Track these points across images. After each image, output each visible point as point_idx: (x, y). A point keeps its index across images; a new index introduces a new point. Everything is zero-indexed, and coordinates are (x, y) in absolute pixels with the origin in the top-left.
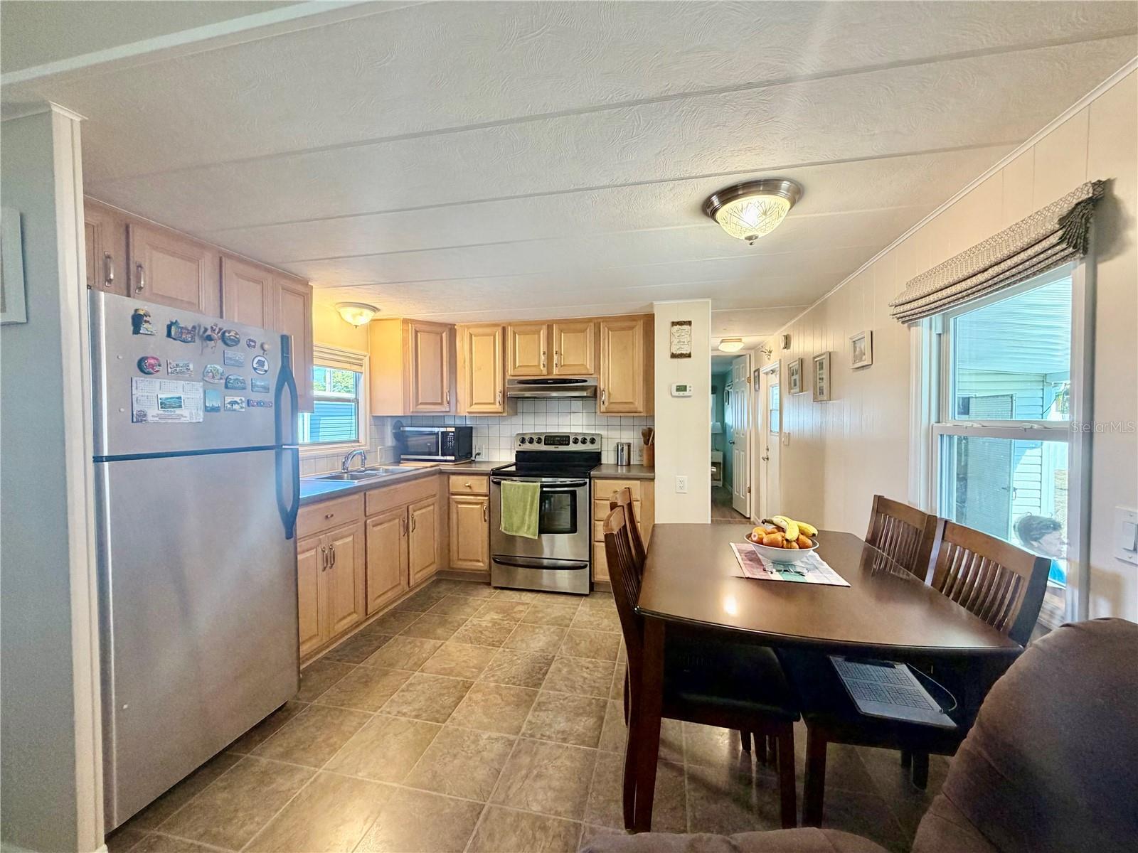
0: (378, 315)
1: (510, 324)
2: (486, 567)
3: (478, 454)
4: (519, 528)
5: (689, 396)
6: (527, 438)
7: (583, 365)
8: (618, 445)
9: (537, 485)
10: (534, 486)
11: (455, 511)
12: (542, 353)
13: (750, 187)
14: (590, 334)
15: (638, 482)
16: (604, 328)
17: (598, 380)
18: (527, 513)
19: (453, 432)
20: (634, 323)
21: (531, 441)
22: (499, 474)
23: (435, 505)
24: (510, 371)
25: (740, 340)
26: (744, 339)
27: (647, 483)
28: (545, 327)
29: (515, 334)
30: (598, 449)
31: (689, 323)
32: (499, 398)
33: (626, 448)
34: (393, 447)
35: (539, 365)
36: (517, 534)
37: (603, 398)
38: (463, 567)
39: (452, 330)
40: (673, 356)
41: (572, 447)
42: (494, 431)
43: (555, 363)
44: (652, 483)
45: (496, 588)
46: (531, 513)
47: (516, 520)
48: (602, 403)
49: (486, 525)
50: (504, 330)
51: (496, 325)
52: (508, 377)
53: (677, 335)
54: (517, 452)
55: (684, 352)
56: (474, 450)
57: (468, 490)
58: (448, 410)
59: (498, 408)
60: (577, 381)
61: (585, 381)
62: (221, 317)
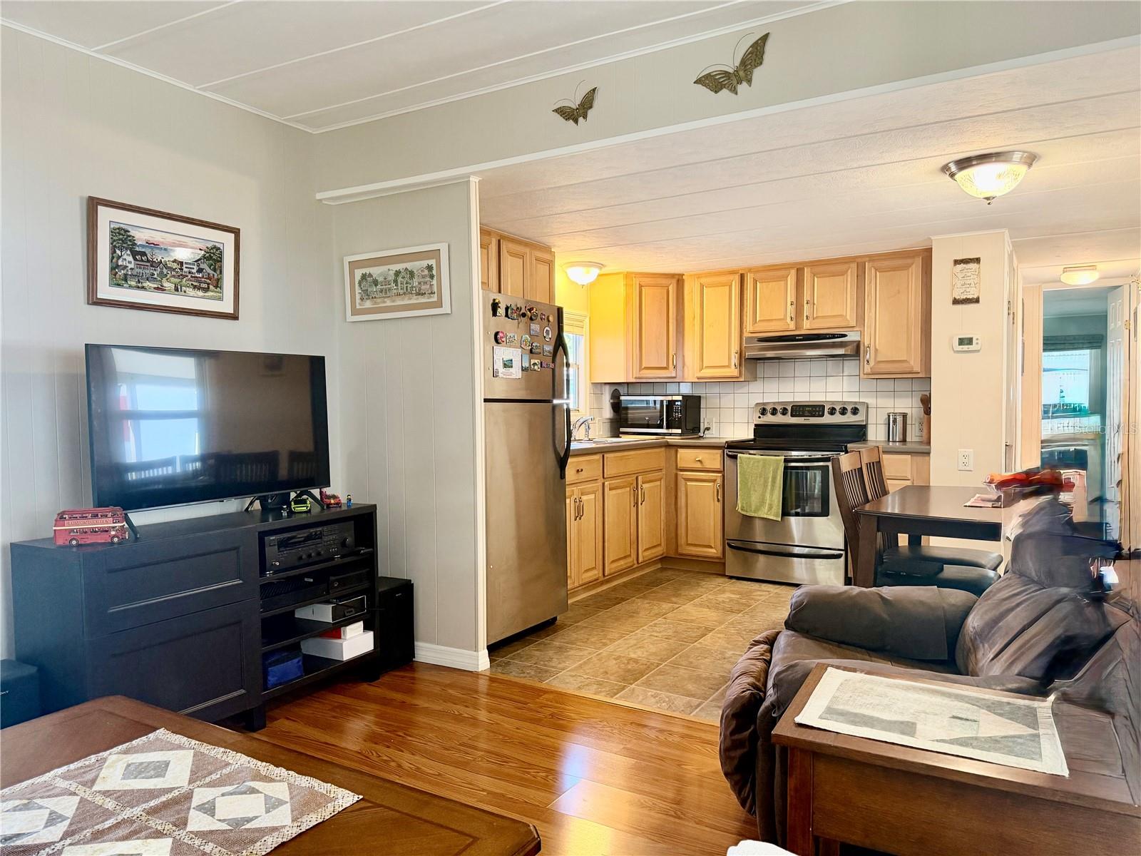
0: (605, 271)
1: (750, 270)
2: (720, 555)
3: (708, 429)
4: (757, 510)
5: (978, 351)
6: (769, 408)
7: (841, 316)
8: (889, 416)
9: (781, 460)
10: (777, 460)
11: (683, 489)
12: (789, 303)
13: (984, 158)
14: (851, 277)
15: (909, 457)
16: (870, 269)
17: (862, 333)
18: (768, 491)
19: (680, 401)
20: (909, 261)
21: (774, 412)
22: (734, 448)
23: (662, 481)
24: (749, 327)
25: (1093, 267)
26: (1100, 266)
27: (919, 459)
28: (793, 272)
29: (755, 282)
30: (863, 421)
31: (977, 260)
32: (735, 360)
33: (899, 419)
34: (610, 419)
35: (785, 319)
36: (756, 515)
37: (868, 356)
38: (694, 553)
39: (679, 280)
40: (956, 302)
41: (827, 419)
42: (727, 401)
43: (805, 315)
44: (927, 458)
45: (731, 577)
46: (772, 490)
47: (754, 499)
48: (866, 362)
49: (719, 505)
50: (742, 277)
51: (733, 272)
52: (746, 334)
53: (960, 276)
54: (756, 425)
55: (971, 297)
56: (702, 424)
57: (698, 465)
58: (674, 375)
59: (733, 371)
60: (833, 336)
61: (845, 336)
62: (500, 292)
